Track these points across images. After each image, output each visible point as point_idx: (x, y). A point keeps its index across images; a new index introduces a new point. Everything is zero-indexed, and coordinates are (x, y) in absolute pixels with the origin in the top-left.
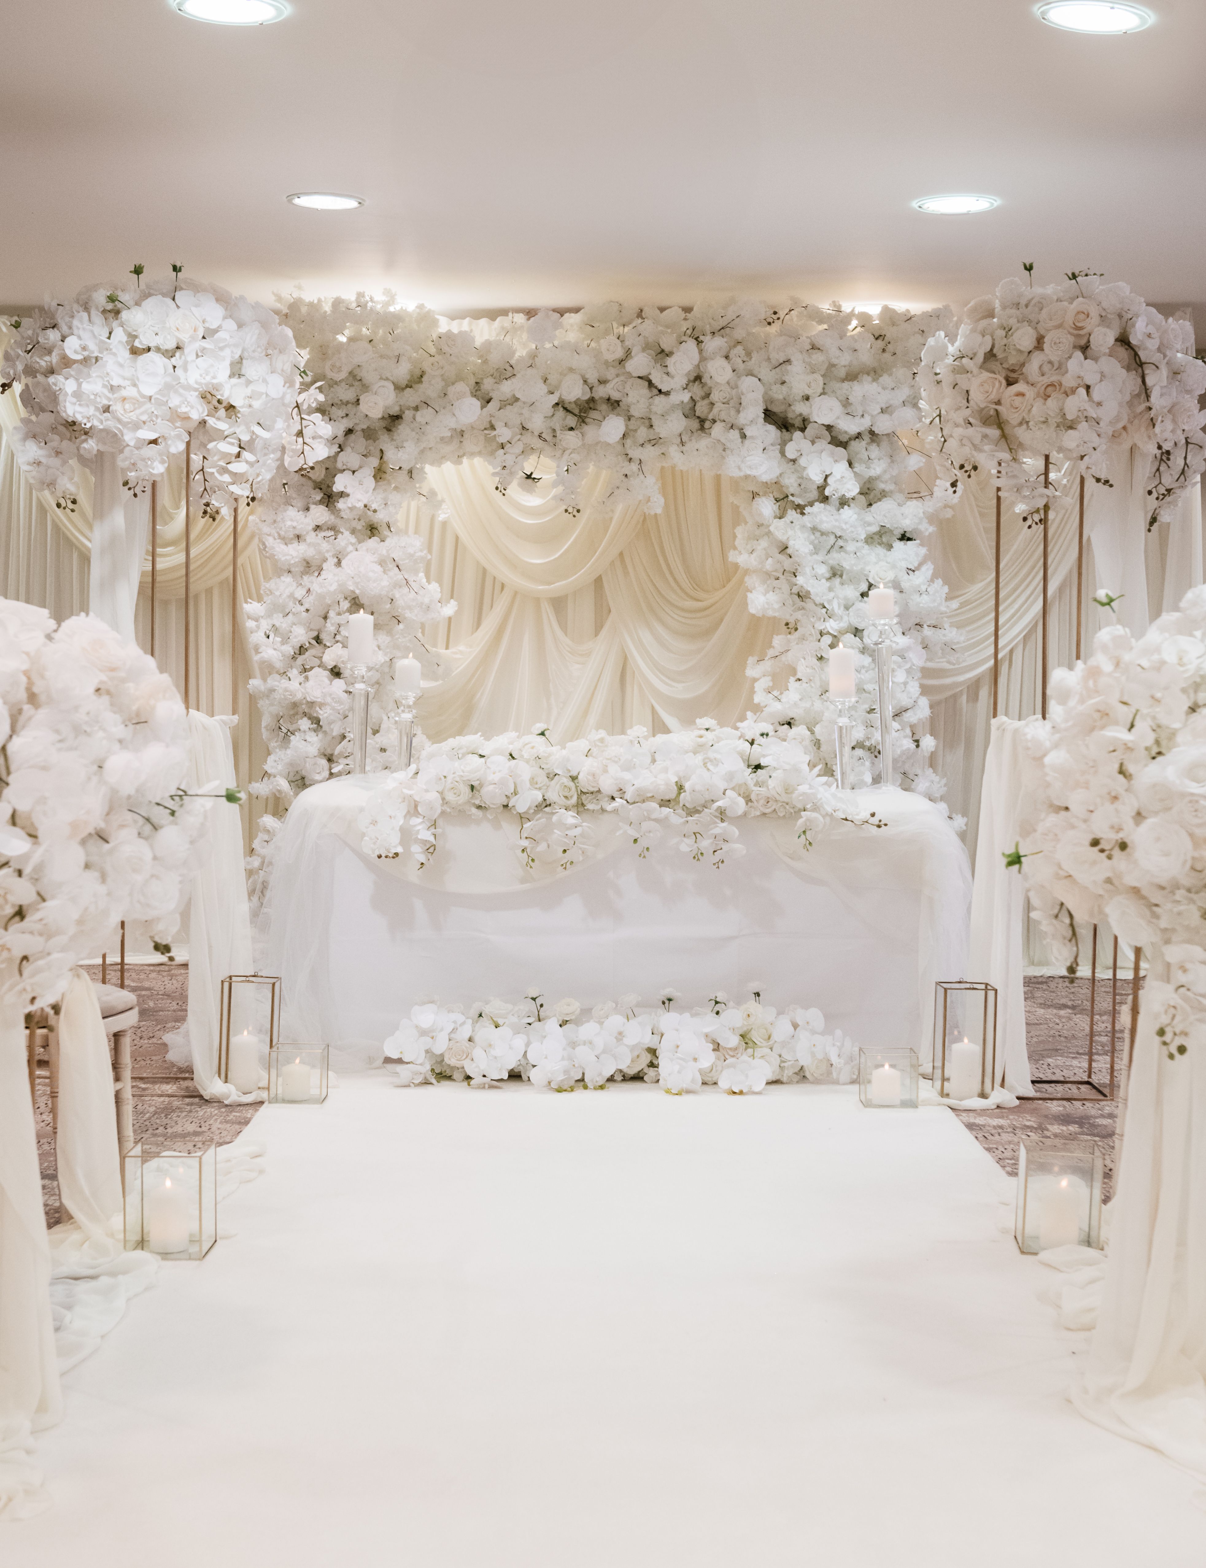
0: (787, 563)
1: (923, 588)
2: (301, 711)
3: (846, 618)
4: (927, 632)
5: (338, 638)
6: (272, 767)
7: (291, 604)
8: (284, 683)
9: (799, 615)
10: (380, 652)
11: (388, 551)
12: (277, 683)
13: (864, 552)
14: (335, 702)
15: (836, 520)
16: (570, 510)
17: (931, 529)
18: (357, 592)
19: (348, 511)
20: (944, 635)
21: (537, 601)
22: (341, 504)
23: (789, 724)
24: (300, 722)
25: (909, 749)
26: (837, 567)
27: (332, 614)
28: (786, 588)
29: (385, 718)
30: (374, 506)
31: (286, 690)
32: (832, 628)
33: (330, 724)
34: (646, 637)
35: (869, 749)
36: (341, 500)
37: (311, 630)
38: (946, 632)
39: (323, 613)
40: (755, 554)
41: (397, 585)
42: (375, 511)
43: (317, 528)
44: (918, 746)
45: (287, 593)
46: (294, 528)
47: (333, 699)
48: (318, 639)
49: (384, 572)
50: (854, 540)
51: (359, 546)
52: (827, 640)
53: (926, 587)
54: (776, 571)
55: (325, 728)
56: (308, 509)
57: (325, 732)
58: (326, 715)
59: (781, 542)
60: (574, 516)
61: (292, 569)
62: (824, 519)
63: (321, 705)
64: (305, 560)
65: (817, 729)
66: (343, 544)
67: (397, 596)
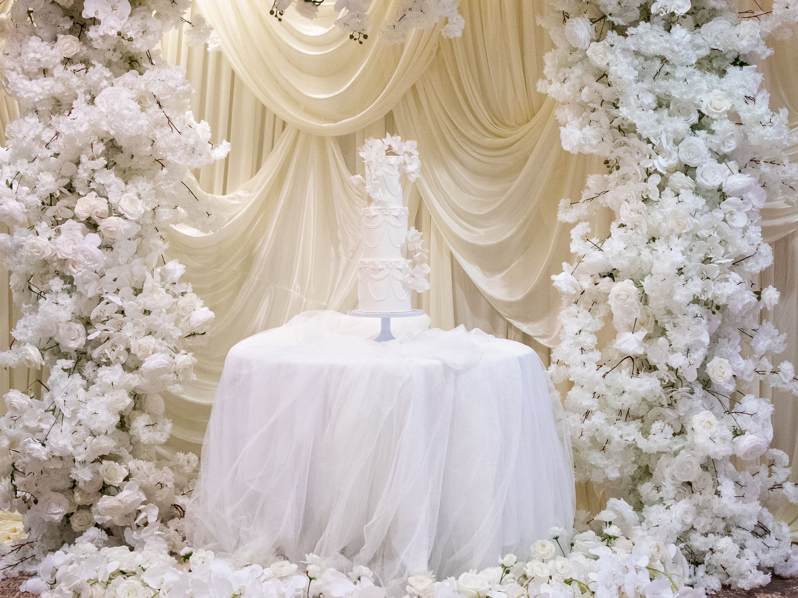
0: (606, 93)
1: (767, 119)
2: (52, 270)
3: (675, 155)
4: (765, 168)
5: (93, 186)
6: (21, 333)
7: (37, 148)
8: (30, 239)
9: (620, 152)
10: (140, 202)
11: (146, 85)
12: (24, 238)
13: (695, 78)
14: (89, 260)
15: (667, 41)
16: (356, 35)
17: (769, 52)
18: (112, 132)
19: (100, 41)
20: (784, 172)
21: (322, 140)
22: (92, 33)
23: (611, 275)
24: (51, 282)
25: (749, 303)
26: (663, 97)
27: (84, 159)
28: (605, 121)
29: (149, 276)
30: (130, 34)
31: (33, 246)
32: (660, 165)
33: (85, 283)
34: (443, 177)
35: (706, 304)
36: (92, 28)
37: (62, 177)
38: (786, 168)
39: (74, 158)
40: (568, 84)
41: (157, 124)
42: (130, 40)
43: (67, 61)
44: (759, 299)
45: (32, 135)
46: (39, 60)
47: (85, 256)
48: (70, 188)
49: (143, 110)
50: (682, 65)
51: (114, 81)
52: (655, 179)
53: (769, 117)
54: (592, 102)
55: (80, 289)
56: (56, 39)
57: (81, 294)
58: (80, 274)
59: (598, 69)
60: (361, 43)
61: (39, 108)
62: (652, 40)
63: (74, 264)
64: (54, 98)
65: (646, 283)
66: (95, 78)
67: (158, 136)
